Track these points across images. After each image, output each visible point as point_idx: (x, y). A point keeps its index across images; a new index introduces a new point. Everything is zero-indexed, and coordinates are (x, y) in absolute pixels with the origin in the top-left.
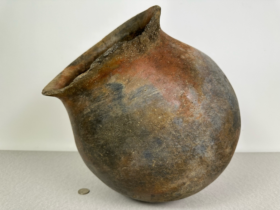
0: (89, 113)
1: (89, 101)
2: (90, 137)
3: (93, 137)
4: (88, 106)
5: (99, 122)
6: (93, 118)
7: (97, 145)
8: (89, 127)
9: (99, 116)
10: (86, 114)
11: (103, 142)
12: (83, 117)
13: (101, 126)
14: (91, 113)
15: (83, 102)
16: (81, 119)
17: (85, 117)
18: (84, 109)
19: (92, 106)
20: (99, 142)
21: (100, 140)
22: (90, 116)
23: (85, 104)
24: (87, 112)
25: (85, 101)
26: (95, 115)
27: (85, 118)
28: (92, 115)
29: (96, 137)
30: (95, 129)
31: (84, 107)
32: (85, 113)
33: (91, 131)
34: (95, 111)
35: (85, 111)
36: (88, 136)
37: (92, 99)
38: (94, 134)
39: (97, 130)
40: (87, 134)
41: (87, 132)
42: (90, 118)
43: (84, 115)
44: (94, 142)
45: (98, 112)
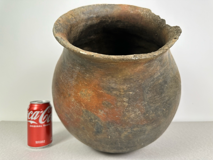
0: (159, 76)
1: (160, 66)
2: (158, 98)
3: (161, 96)
4: (159, 70)
5: (165, 82)
6: (162, 80)
7: (163, 102)
8: (158, 89)
9: (166, 77)
10: (156, 78)
11: (168, 98)
12: (153, 81)
13: (167, 86)
14: (161, 76)
15: (156, 67)
16: (150, 83)
17: (155, 80)
18: (154, 74)
19: (161, 70)
20: (165, 99)
21: (166, 97)
22: (160, 79)
23: (157, 69)
24: (157, 75)
25: (157, 66)
26: (163, 77)
27: (155, 82)
28: (161, 78)
29: (163, 95)
30: (163, 89)
31: (155, 71)
32: (156, 76)
33: (160, 92)
34: (163, 74)
35: (156, 75)
36: (156, 97)
37: (162, 64)
38: (162, 94)
39: (164, 90)
40: (155, 96)
41: (155, 94)
42: (160, 80)
43: (154, 79)
44: (161, 101)
45: (165, 74)
